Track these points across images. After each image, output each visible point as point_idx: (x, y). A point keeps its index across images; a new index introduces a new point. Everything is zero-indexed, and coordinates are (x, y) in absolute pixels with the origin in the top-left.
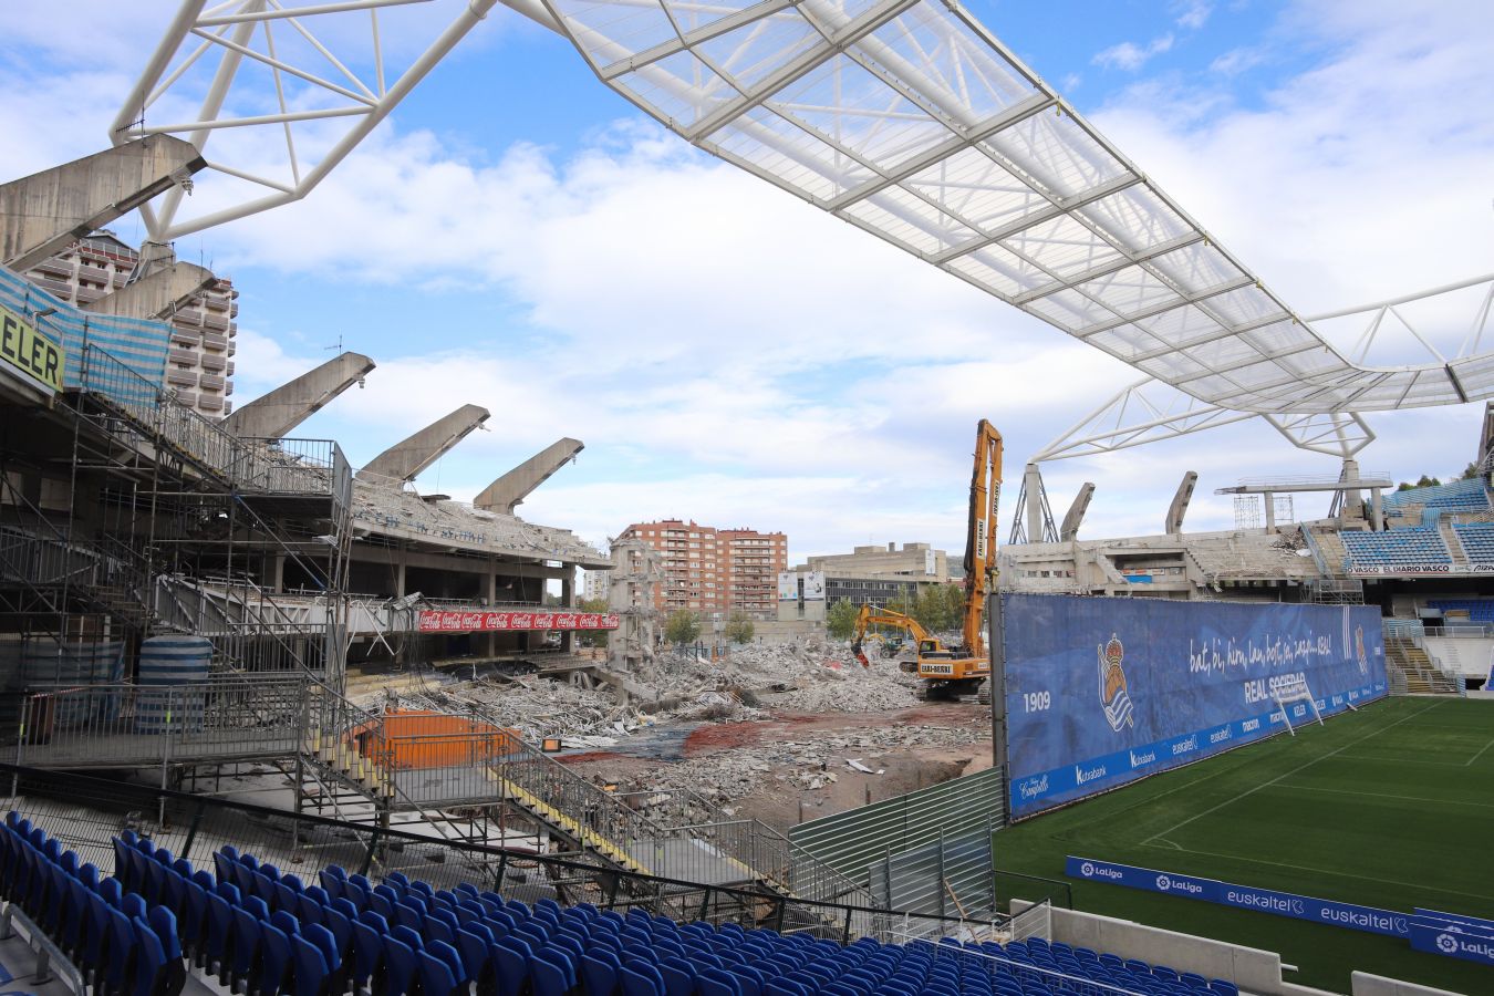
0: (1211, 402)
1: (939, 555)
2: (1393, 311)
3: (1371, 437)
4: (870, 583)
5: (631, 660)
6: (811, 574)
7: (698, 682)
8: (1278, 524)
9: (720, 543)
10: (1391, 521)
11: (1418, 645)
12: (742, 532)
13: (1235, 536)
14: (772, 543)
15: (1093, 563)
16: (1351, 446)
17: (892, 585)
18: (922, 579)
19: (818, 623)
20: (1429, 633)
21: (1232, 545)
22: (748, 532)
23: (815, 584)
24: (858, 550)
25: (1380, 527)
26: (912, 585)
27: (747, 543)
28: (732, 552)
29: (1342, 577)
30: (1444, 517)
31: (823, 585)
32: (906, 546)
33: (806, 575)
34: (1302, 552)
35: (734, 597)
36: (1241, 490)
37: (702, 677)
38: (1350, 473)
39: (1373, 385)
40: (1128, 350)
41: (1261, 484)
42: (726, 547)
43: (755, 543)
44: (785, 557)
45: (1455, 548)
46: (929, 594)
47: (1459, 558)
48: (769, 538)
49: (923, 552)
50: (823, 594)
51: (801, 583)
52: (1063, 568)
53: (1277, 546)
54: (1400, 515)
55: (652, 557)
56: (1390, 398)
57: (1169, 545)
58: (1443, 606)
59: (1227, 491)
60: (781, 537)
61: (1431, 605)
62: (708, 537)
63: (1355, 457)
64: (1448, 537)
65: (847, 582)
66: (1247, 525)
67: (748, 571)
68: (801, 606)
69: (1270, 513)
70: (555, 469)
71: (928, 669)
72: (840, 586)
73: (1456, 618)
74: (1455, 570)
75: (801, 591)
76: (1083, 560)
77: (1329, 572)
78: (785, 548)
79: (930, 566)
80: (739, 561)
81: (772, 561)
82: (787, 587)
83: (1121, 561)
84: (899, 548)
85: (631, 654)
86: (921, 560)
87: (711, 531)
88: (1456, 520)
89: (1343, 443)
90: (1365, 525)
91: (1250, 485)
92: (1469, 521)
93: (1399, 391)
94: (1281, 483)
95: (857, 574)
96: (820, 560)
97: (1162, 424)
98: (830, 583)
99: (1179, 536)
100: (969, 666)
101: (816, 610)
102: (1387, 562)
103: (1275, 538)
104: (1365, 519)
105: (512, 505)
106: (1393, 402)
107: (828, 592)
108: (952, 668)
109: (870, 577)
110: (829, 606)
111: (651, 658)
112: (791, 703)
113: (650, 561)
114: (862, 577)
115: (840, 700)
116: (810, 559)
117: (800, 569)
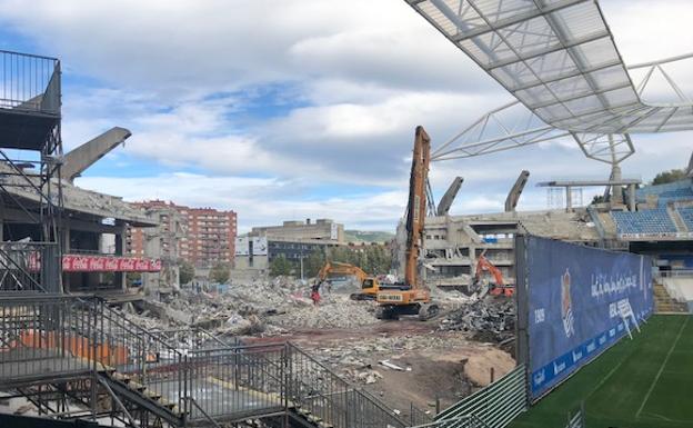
0: (550, 124)
1: (340, 227)
2: (660, 69)
3: (633, 151)
4: (296, 245)
5: (163, 295)
6: (257, 238)
7: (214, 309)
8: (573, 206)
9: (191, 217)
10: (640, 205)
11: (660, 282)
12: (206, 210)
13: (548, 214)
14: (227, 218)
15: (461, 230)
16: (618, 157)
17: (310, 246)
18: (329, 242)
19: (263, 271)
20: (664, 275)
21: (548, 220)
22: (210, 210)
23: (261, 245)
24: (286, 223)
25: (633, 209)
26: (322, 246)
27: (210, 218)
28: (199, 223)
29: (615, 240)
30: (670, 204)
31: (266, 245)
32: (318, 221)
33: (255, 239)
34: (590, 224)
35: (200, 254)
36: (552, 184)
37: (216, 307)
38: (616, 174)
39: (648, 115)
40: (510, 83)
41: (565, 181)
42: (195, 220)
43: (216, 218)
44: (236, 227)
45: (679, 221)
46: (333, 253)
47: (682, 229)
48: (225, 214)
49: (330, 225)
50: (266, 252)
51: (251, 243)
52: (441, 234)
53: (574, 219)
54: (645, 202)
55: (179, 220)
56: (654, 125)
57: (508, 218)
58: (670, 258)
59: (542, 185)
60: (233, 214)
61: (662, 258)
62: (183, 212)
63: (620, 165)
64: (674, 215)
65: (282, 244)
66: (554, 207)
67: (210, 236)
68: (251, 260)
69: (569, 199)
70: (107, 151)
71: (384, 298)
72: (277, 246)
73: (678, 266)
74: (680, 236)
75: (251, 250)
76: (453, 228)
77: (607, 237)
78: (236, 221)
79: (334, 234)
80: (204, 230)
81: (227, 230)
82: (241, 248)
83: (478, 229)
84: (313, 222)
85: (163, 290)
86: (328, 230)
87: (185, 208)
88: (677, 205)
89: (613, 156)
90: (625, 208)
91: (558, 181)
92: (684, 206)
93: (660, 121)
94: (577, 180)
95: (288, 238)
96: (263, 229)
97: (511, 138)
98: (271, 244)
99: (515, 213)
100: (412, 296)
101: (261, 262)
102: (640, 231)
103: (572, 215)
104: (625, 203)
105: (72, 178)
106: (654, 128)
107: (269, 250)
108: (400, 297)
109: (296, 241)
110: (270, 260)
111: (178, 292)
112: (295, 322)
113: (177, 223)
114: (291, 241)
115: (330, 320)
116: (254, 229)
117: (250, 235)
